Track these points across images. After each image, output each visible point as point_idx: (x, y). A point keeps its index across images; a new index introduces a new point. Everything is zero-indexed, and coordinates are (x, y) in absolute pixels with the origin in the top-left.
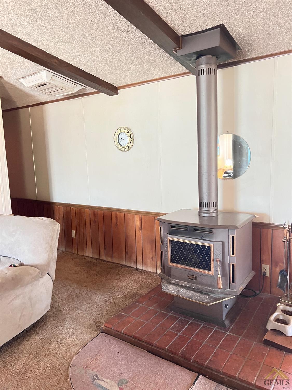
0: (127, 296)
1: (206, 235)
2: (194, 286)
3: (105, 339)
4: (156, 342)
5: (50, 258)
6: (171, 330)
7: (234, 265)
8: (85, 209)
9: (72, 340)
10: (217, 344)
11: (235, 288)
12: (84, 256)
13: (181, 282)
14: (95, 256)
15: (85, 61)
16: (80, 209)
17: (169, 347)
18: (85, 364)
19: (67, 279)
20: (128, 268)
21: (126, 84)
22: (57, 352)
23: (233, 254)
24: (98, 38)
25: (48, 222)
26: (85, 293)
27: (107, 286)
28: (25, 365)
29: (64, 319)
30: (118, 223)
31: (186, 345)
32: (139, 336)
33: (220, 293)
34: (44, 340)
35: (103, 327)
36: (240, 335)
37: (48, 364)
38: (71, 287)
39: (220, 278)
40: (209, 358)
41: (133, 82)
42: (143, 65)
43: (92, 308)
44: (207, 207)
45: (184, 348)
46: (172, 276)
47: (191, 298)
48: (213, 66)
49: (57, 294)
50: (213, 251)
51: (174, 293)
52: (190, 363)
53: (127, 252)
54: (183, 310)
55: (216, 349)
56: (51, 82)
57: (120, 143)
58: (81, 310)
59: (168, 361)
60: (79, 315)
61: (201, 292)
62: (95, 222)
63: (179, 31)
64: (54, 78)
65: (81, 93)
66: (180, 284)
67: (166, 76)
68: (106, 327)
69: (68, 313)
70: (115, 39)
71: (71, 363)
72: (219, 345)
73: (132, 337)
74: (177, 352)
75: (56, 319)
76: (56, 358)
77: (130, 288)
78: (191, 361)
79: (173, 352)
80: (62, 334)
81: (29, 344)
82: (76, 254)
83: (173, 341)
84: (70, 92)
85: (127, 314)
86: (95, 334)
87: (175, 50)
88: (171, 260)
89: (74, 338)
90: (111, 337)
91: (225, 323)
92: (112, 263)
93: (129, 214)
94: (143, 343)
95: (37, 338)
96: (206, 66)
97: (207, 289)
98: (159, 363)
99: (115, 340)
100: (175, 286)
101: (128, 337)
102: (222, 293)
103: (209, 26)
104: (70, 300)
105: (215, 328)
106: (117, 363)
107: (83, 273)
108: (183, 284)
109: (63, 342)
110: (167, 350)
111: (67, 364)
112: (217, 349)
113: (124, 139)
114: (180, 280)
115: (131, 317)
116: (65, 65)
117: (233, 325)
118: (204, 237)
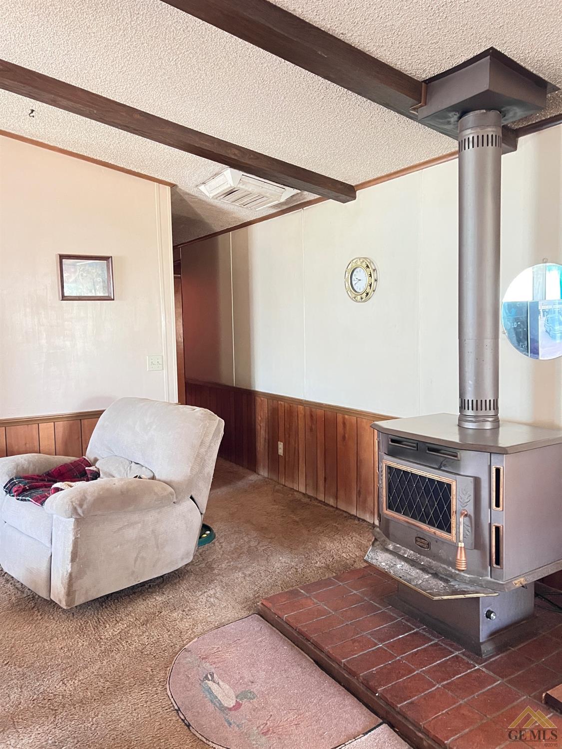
0: (330, 567)
1: (447, 461)
2: (425, 560)
3: (256, 625)
4: (330, 646)
5: (194, 473)
6: (370, 635)
7: (501, 529)
8: (299, 406)
9: (206, 615)
10: (444, 680)
11: (501, 578)
12: (294, 490)
13: (404, 550)
14: (310, 493)
15: (281, 146)
16: (291, 405)
17: (348, 661)
18: (206, 653)
19: (248, 521)
20: (359, 521)
21: (367, 180)
22: (175, 626)
23: (498, 505)
24: (285, 106)
25: (200, 415)
26: (263, 548)
27: (305, 545)
28: (123, 631)
29: (211, 581)
30: (346, 436)
31: (382, 665)
32: (306, 631)
33: (467, 582)
34: (166, 604)
35: (258, 605)
36: (502, 677)
37: (153, 638)
38: (247, 535)
39: (463, 549)
40: (412, 698)
41: (379, 175)
42: (380, 142)
43: (263, 574)
44: (470, 408)
45: (374, 669)
46: (390, 535)
47: (409, 581)
48: (489, 129)
49: (221, 541)
50: (454, 493)
51: (384, 567)
52: (372, 696)
53: (359, 491)
54: (411, 608)
55: (435, 687)
56: (241, 186)
57: (354, 286)
58: (243, 573)
59: (341, 685)
60: (236, 581)
61: (435, 575)
62: (311, 430)
63: (416, 73)
64: (244, 180)
65: (299, 201)
66: (401, 553)
67: (433, 157)
68: (262, 606)
69: (222, 574)
70: (312, 103)
71: (186, 647)
72: (446, 682)
73: (296, 630)
74: (357, 673)
75: (200, 579)
76: (169, 633)
77: (344, 555)
78: (377, 695)
79: (352, 671)
80: (196, 602)
81: (143, 604)
82: (283, 485)
83: (361, 653)
84: (275, 201)
85: (307, 593)
86: (245, 614)
87: (414, 109)
88: (389, 504)
89: (209, 612)
90: (267, 624)
91: (482, 646)
92: (334, 509)
93: (364, 420)
94: (310, 644)
95: (158, 599)
96: (472, 132)
97: (446, 569)
98: (322, 684)
99: (269, 630)
100: (393, 555)
101: (290, 629)
102: (472, 582)
103: (466, 55)
104: (235, 555)
105: (457, 653)
106: (254, 665)
107: (278, 517)
108: (405, 553)
109: (192, 613)
110: (343, 666)
111: (180, 646)
112: (438, 688)
113: (360, 280)
114: (403, 546)
115: (313, 599)
116: (252, 156)
117: (498, 656)
118: (445, 465)
